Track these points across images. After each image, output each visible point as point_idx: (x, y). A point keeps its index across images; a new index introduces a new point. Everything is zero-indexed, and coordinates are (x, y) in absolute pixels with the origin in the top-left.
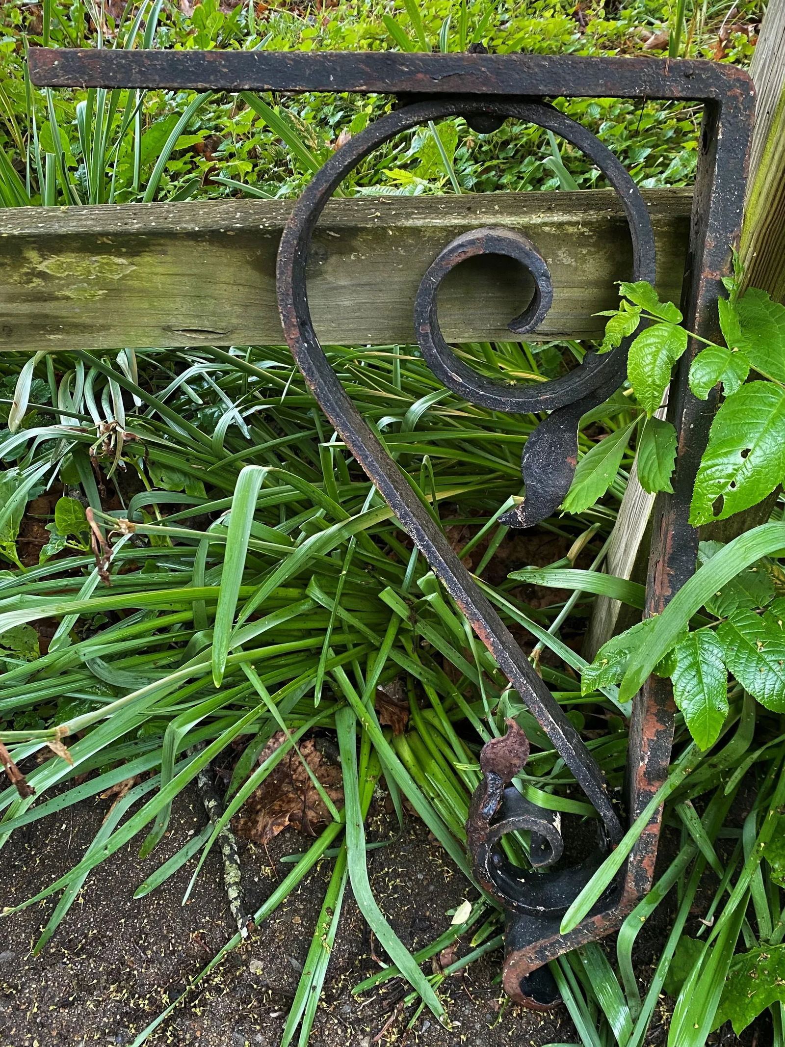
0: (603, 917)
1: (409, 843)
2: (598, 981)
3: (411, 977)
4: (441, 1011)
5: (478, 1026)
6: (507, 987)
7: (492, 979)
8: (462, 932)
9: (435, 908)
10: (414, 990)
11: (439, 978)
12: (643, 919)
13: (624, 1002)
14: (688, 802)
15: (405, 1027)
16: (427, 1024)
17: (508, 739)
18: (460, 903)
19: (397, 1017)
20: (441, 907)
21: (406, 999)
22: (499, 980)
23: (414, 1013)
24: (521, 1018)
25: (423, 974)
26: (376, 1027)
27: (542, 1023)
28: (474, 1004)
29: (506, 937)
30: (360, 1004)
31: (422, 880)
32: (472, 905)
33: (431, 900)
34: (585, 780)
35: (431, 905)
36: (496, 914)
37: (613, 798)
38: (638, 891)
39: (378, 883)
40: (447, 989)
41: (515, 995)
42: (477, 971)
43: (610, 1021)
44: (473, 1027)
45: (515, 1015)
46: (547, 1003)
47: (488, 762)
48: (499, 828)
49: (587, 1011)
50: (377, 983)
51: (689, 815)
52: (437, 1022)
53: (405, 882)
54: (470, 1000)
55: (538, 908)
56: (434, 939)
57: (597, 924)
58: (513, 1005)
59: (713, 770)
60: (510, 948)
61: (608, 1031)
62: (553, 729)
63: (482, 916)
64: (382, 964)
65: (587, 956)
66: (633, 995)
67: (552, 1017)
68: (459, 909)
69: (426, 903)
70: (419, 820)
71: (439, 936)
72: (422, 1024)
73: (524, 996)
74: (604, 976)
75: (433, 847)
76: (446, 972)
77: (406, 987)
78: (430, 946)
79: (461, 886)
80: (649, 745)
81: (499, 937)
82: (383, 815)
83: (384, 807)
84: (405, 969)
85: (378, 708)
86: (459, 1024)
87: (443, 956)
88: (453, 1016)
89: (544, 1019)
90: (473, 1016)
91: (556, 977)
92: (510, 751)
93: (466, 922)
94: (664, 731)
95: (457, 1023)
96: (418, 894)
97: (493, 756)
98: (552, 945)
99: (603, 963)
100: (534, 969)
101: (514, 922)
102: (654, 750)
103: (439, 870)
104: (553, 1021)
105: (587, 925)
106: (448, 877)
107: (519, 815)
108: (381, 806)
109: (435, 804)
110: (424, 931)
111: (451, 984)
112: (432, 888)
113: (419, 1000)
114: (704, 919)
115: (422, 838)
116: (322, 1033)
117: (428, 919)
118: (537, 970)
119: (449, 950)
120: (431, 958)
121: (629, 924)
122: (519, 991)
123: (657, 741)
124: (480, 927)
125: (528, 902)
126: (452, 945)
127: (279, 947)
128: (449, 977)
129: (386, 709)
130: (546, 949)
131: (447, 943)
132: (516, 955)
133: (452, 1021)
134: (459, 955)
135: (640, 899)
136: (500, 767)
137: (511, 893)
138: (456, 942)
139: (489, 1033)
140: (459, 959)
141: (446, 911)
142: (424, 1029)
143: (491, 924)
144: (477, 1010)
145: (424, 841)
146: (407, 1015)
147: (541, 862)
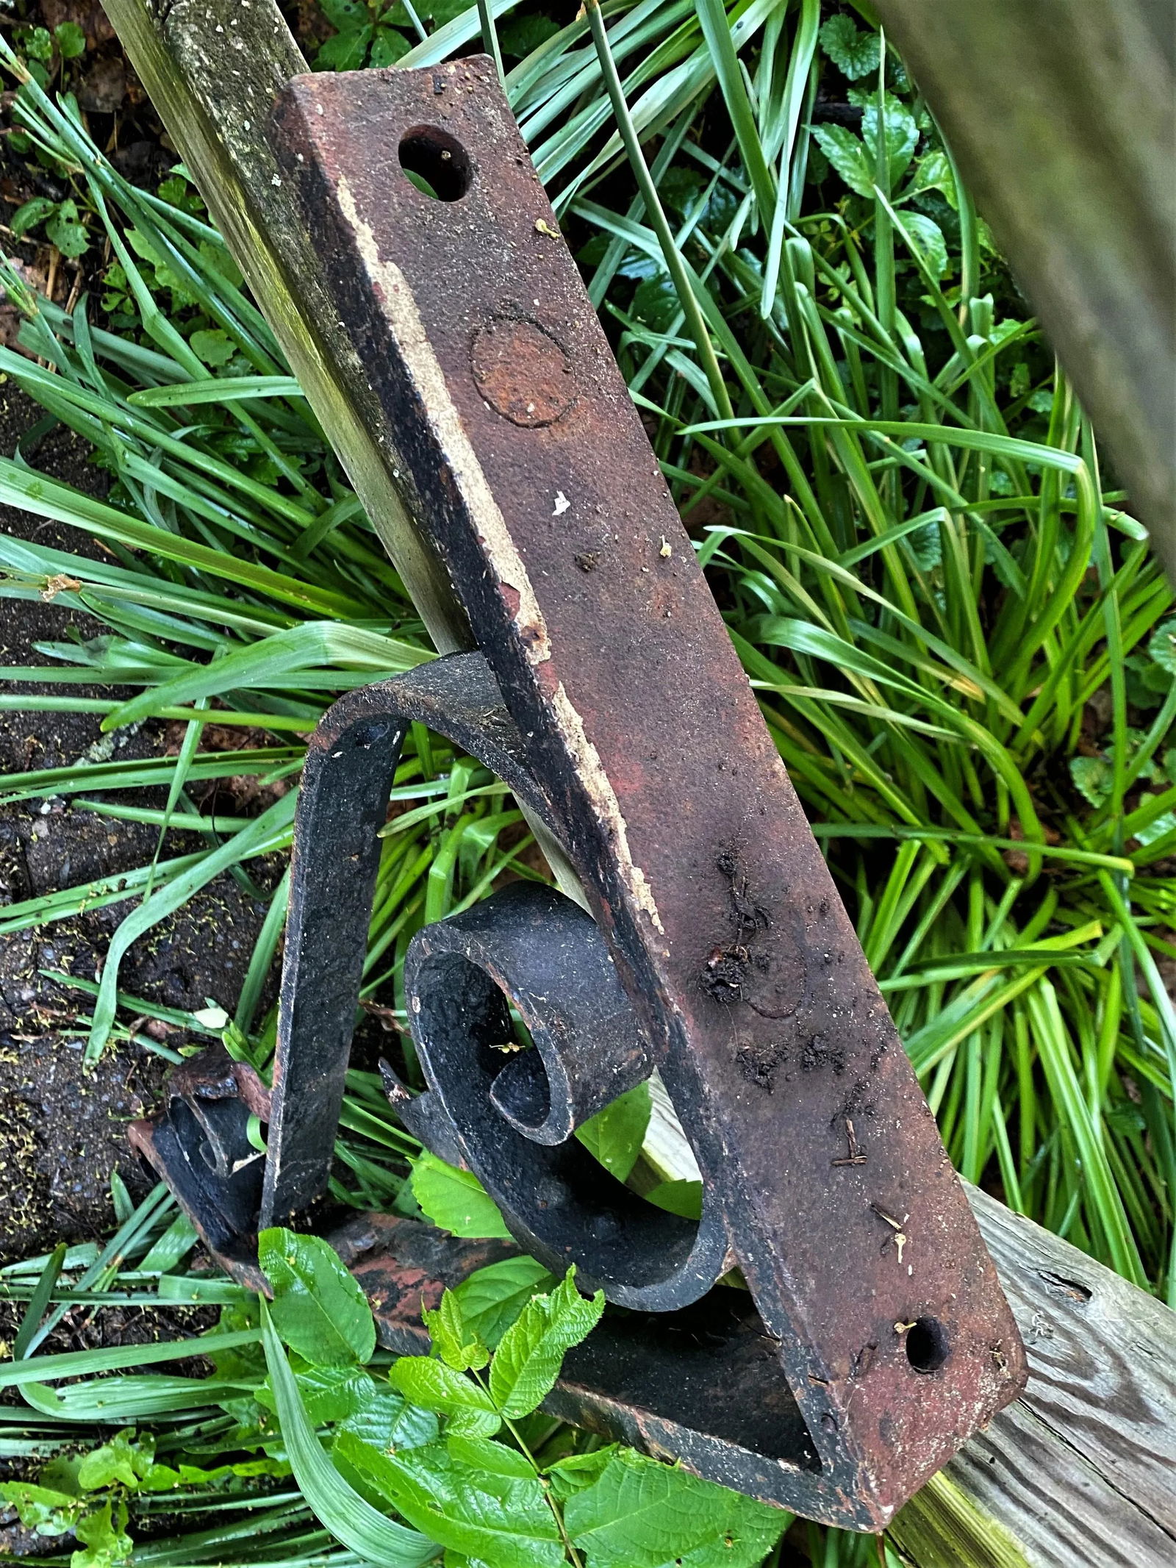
3: (102, 1006)
4: (97, 1055)
8: (193, 1029)
9: (207, 983)
10: (93, 1018)
11: (125, 1035)
16: (76, 1047)
18: (223, 1007)
20: (212, 989)
23: (76, 1030)
25: (114, 1015)
30: (59, 966)
31: (232, 950)
33: (214, 973)
35: (209, 976)
40: (123, 1048)
44: (101, 1094)
53: (219, 932)
56: (169, 1006)
68: (218, 1011)
69: (208, 969)
71: (177, 1008)
72: (73, 1042)
76: (139, 1039)
77: (92, 1010)
78: (152, 1005)
86: (96, 1079)
87: (156, 1024)
88: (101, 1069)
93: (206, 1028)
96: (213, 954)
112: (229, 965)
113: (88, 1028)
116: (11, 944)
117: (190, 983)
119: (165, 1026)
120: (140, 1014)
126: (173, 1027)
127: (73, 840)
128: (136, 1045)
131: (172, 1021)
134: (164, 1041)
138: (178, 1029)
139: (104, 1115)
142: (73, 1046)
146: (71, 1025)
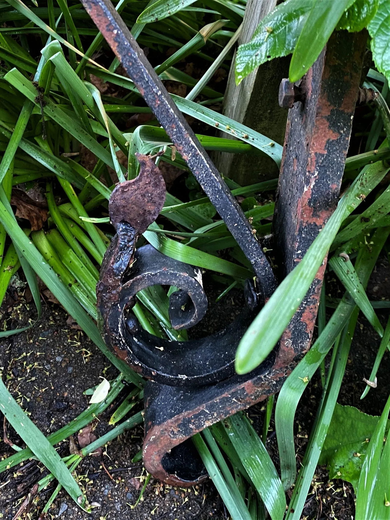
0: (254, 382)
1: (48, 329)
2: (246, 454)
3: (45, 459)
4: (79, 492)
5: (118, 506)
6: (147, 464)
7: (132, 457)
8: (101, 410)
9: (73, 389)
10: (49, 473)
11: (76, 458)
12: (306, 380)
13: (275, 473)
14: (344, 254)
15: (41, 510)
16: (64, 507)
17: (140, 180)
18: (98, 382)
19: (31, 501)
20: (79, 387)
21: (40, 483)
22: (139, 458)
23: (50, 496)
24: (164, 496)
25: (58, 455)
26: (10, 512)
27: (187, 500)
28: (114, 484)
29: (146, 412)
31: (61, 363)
32: (111, 383)
33: (70, 381)
34: (233, 220)
35: (70, 386)
36: (135, 392)
37: (263, 246)
38: (296, 350)
39: (16, 368)
40: (85, 469)
41: (157, 473)
42: (116, 449)
43: (262, 495)
44: (113, 508)
45: (157, 493)
46: (192, 479)
47: (118, 210)
48: (132, 284)
49: (236, 485)
50: (8, 467)
51: (345, 269)
52: (75, 504)
53: (43, 365)
54: (110, 480)
55: (180, 376)
56: (71, 420)
57: (247, 391)
58: (155, 482)
59: (364, 225)
60: (150, 423)
61: (258, 505)
62: (195, 155)
63: (120, 395)
64: (15, 447)
65: (233, 428)
66: (288, 467)
67: (196, 493)
68: (98, 388)
69: (64, 385)
70: (58, 307)
71: (77, 416)
72: (59, 507)
73: (166, 474)
74: (253, 447)
75: (72, 330)
76: (84, 452)
77: (42, 469)
78: (67, 426)
79: (99, 367)
80: (317, 162)
81: (138, 414)
82: (23, 305)
83: (24, 297)
84: (38, 450)
85: (15, 204)
86: (98, 505)
87: (82, 435)
88: (92, 497)
89: (188, 495)
90: (113, 496)
91: (201, 451)
92: (143, 196)
93: (105, 401)
94: (338, 142)
95: (96, 504)
96: (56, 376)
97: (123, 202)
98: (196, 416)
99: (251, 434)
100: (177, 444)
101: (154, 396)
102: (323, 168)
103: (78, 352)
104: (197, 497)
105: (236, 392)
106: (86, 358)
107: (155, 269)
108: (21, 296)
109: (73, 289)
110: (62, 411)
111: (89, 464)
112: (70, 369)
113: (55, 483)
114: (368, 379)
115: (61, 323)
117: (67, 399)
118: (180, 445)
119: (86, 430)
120: (68, 439)
121: (290, 387)
122: (160, 468)
123: (328, 156)
124: (119, 405)
125: (169, 370)
126: (90, 424)
128: (87, 457)
129: (24, 207)
130: (189, 422)
131: (86, 422)
132: (157, 430)
133: (90, 503)
134: (98, 434)
135: (297, 359)
136: (132, 216)
137: (149, 361)
138: (95, 421)
139: (130, 513)
140: (98, 438)
141: (85, 390)
142: (61, 512)
143: (130, 401)
144: (117, 490)
145: (64, 326)
146: (44, 498)
147: (183, 323)
